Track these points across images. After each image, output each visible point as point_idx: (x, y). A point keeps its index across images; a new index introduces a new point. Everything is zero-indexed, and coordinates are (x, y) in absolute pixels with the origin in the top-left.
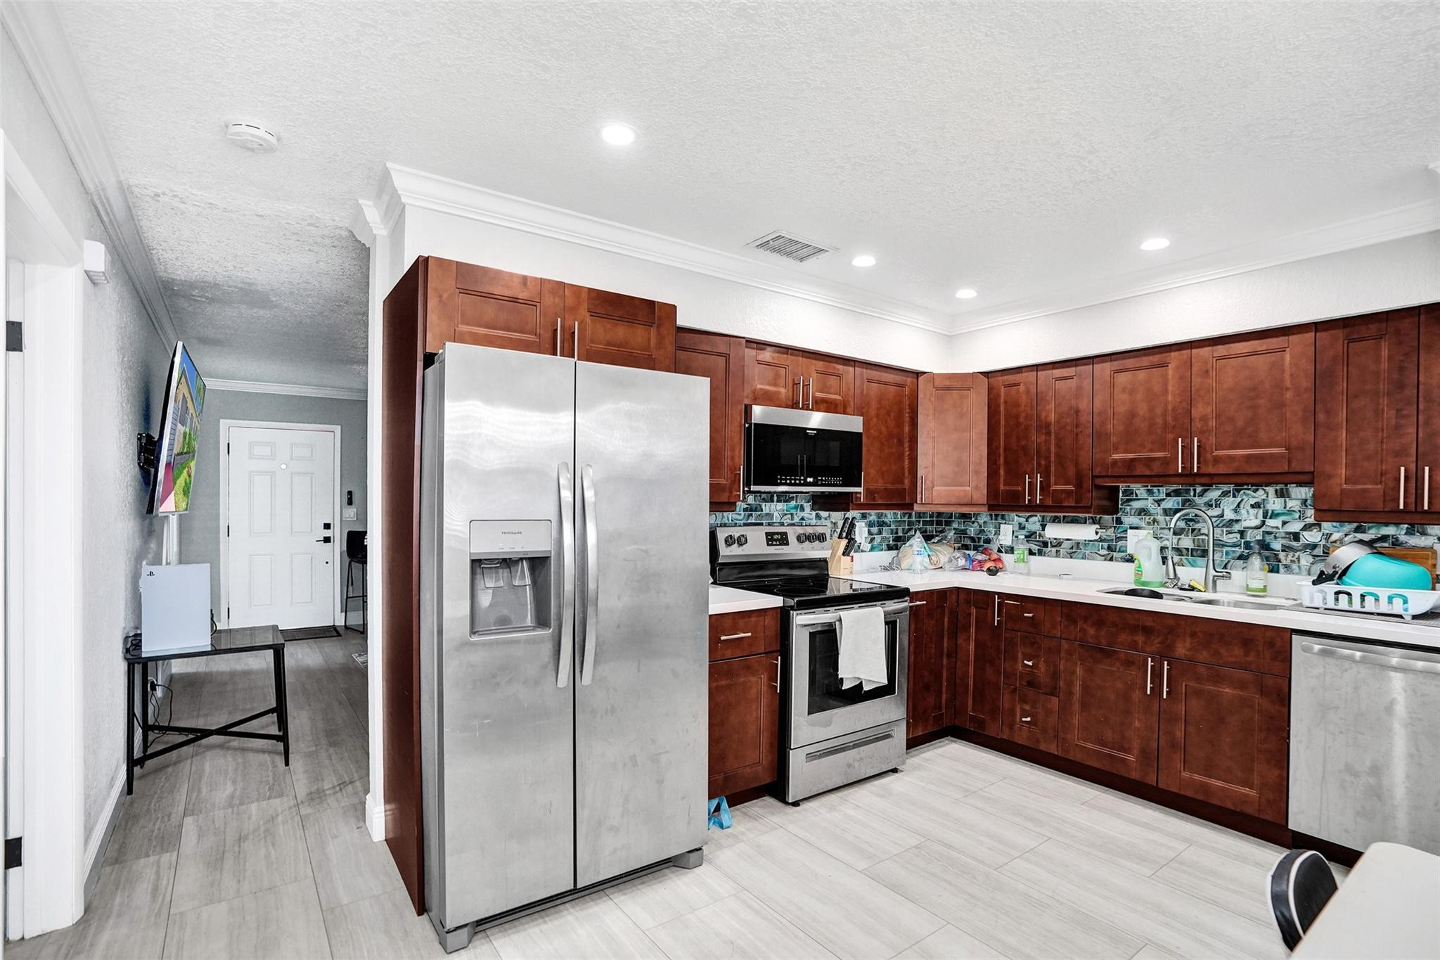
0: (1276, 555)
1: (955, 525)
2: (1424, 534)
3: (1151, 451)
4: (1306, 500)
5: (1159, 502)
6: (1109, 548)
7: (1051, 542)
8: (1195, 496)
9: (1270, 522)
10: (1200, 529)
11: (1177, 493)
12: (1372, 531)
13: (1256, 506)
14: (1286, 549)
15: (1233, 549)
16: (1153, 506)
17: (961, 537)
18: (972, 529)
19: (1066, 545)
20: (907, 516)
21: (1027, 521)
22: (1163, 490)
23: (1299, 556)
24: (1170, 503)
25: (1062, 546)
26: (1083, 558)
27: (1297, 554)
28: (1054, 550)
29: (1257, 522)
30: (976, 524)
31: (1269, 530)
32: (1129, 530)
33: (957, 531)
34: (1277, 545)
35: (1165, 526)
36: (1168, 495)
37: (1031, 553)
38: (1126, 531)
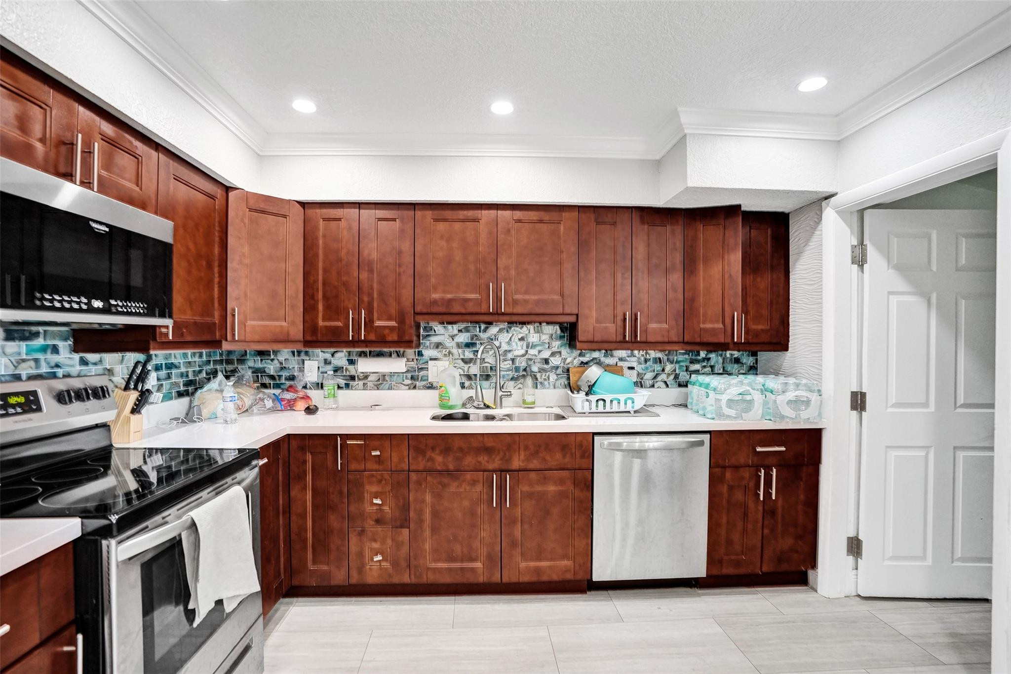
0: (535, 376)
1: (251, 363)
2: (612, 356)
3: (466, 292)
4: (552, 335)
5: (453, 337)
6: (412, 378)
7: (358, 376)
8: (480, 331)
9: (532, 352)
10: (484, 359)
11: (467, 330)
12: (588, 355)
13: (522, 339)
14: (541, 370)
15: (508, 373)
16: (448, 341)
17: (258, 376)
18: (272, 367)
19: (372, 378)
20: (197, 355)
21: (333, 355)
22: (456, 327)
23: (549, 375)
24: (464, 338)
25: (369, 379)
26: (389, 389)
27: (547, 374)
28: (361, 383)
29: (522, 352)
30: (276, 362)
31: (530, 357)
32: (429, 362)
33: (256, 371)
34: (535, 369)
35: (458, 357)
36: (460, 331)
37: (339, 387)
38: (427, 362)
